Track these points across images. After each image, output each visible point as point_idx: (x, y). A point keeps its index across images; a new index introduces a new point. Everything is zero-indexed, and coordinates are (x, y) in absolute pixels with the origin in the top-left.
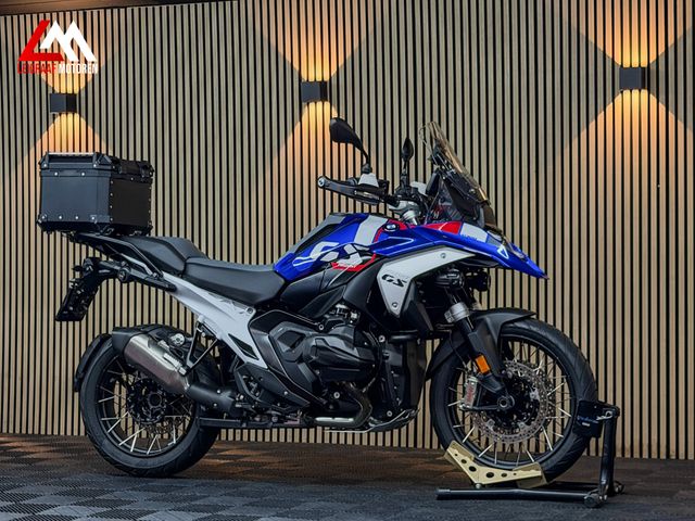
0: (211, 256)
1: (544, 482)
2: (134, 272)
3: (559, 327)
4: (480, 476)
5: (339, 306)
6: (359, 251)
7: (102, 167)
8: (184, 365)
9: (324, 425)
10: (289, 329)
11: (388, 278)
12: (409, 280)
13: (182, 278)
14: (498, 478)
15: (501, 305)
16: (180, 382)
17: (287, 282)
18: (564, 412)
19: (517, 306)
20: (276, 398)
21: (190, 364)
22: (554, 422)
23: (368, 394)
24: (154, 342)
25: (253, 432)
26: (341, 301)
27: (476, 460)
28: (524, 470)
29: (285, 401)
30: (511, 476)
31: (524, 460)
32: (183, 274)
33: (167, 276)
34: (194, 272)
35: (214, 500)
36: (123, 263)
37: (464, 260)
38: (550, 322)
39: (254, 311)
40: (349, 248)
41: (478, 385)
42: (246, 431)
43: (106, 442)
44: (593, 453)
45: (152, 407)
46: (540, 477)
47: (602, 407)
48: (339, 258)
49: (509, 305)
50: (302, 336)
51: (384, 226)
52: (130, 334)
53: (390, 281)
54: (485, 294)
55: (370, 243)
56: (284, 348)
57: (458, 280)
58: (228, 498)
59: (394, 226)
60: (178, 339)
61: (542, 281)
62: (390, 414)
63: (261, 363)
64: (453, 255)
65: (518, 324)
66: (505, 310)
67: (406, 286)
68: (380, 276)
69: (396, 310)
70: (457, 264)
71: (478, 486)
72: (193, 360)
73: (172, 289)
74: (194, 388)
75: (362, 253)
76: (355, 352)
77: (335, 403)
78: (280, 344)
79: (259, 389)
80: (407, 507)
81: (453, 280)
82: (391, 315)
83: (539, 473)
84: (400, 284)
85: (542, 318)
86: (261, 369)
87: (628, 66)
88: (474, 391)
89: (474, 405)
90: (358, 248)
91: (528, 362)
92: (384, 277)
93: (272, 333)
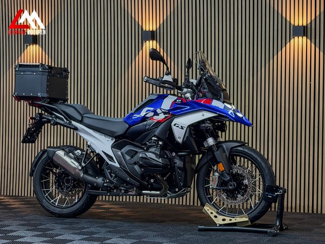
1: (250, 223)
2: (58, 121)
3: (258, 150)
4: (219, 220)
5: (153, 138)
6: (163, 112)
7: (43, 70)
8: (80, 165)
9: (147, 195)
10: (130, 148)
11: (177, 125)
12: (186, 126)
13: (81, 124)
14: (228, 221)
15: (231, 139)
16: (79, 173)
17: (130, 126)
18: (259, 191)
19: (239, 139)
20: (123, 181)
21: (83, 164)
22: (255, 195)
23: (167, 180)
24: (67, 154)
26: (154, 136)
27: (217, 213)
28: (240, 217)
29: (128, 183)
30: (234, 221)
31: (240, 213)
32: (81, 122)
33: (73, 123)
34: (86, 121)
35: (92, 229)
36: (53, 116)
37: (213, 117)
38: (254, 147)
39: (114, 140)
40: (159, 111)
41: (219, 177)
43: (44, 200)
44: (273, 209)
45: (66, 184)
46: (248, 221)
47: (277, 188)
48: (154, 115)
49: (235, 139)
50: (136, 152)
51: (176, 101)
52: (56, 150)
53: (178, 127)
54: (224, 133)
55: (168, 109)
56: (128, 158)
57: (210, 127)
58: (99, 228)
59: (180, 100)
60: (78, 153)
61: (250, 128)
62: (177, 190)
63: (117, 165)
64: (208, 115)
65: (239, 148)
66: (233, 141)
67: (185, 129)
68: (173, 124)
69: (180, 141)
70: (209, 119)
71: (218, 225)
72: (85, 162)
73: (76, 129)
74: (85, 176)
75: (165, 113)
76: (160, 160)
77: (151, 184)
78: (126, 155)
79: (116, 177)
80: (183, 235)
81: (207, 127)
82: (178, 143)
83: (247, 219)
84: (182, 128)
85: (250, 146)
86: (117, 168)
87: (297, 25)
88: (217, 179)
89: (217, 186)
90: (163, 110)
91: (243, 166)
92: (175, 125)
93: (123, 150)
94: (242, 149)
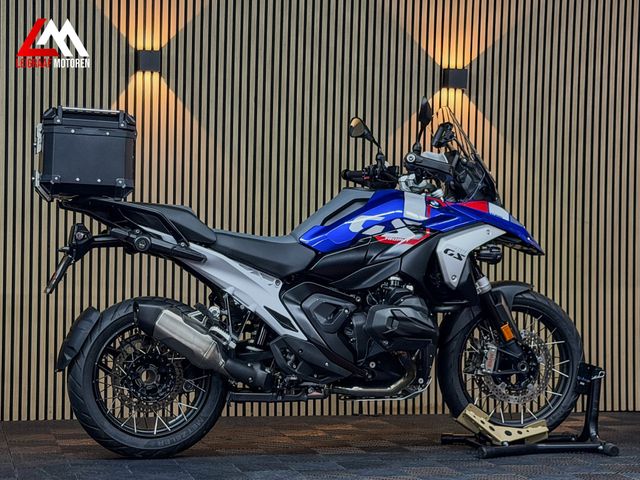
0: (210, 225)
1: (546, 437)
2: (155, 241)
5: (392, 278)
6: (407, 226)
10: (328, 301)
11: (449, 252)
12: (466, 254)
14: (515, 436)
15: (506, 278)
17: (319, 255)
20: (314, 369)
25: (287, 405)
27: (489, 421)
28: (533, 427)
29: (323, 372)
30: (525, 434)
31: (529, 419)
33: (193, 246)
36: (137, 231)
37: (500, 237)
38: (543, 292)
39: (281, 283)
40: (396, 223)
41: (498, 351)
42: (279, 405)
46: (544, 433)
48: (384, 231)
49: (514, 279)
50: (338, 307)
51: (429, 203)
52: (161, 307)
53: (451, 255)
56: (322, 320)
59: (437, 203)
60: (215, 312)
62: (421, 381)
63: (300, 335)
64: (494, 232)
65: (526, 296)
66: (520, 284)
67: (464, 259)
68: (440, 249)
69: (455, 282)
71: (505, 444)
74: (229, 363)
75: (412, 228)
78: (317, 315)
79: (296, 362)
82: (446, 286)
83: (546, 429)
84: (460, 258)
85: (535, 289)
86: (301, 341)
87: (446, 67)
88: (495, 357)
89: (494, 369)
90: (408, 222)
91: (528, 328)
92: (446, 252)
93: (309, 303)
94: (532, 298)
